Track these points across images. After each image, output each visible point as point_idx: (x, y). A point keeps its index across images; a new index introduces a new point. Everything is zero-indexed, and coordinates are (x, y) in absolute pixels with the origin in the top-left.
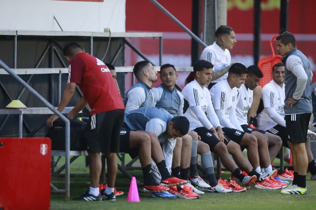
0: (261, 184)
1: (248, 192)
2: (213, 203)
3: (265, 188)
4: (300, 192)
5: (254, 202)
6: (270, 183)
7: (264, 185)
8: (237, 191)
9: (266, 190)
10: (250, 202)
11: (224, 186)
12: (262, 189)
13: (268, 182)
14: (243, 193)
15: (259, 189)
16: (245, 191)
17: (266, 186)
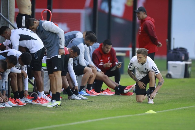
0: (35, 101)
1: (27, 106)
2: (6, 113)
3: (37, 103)
4: (58, 104)
5: (31, 112)
6: (41, 101)
7: (37, 102)
8: (20, 106)
9: (38, 105)
10: (29, 112)
11: (12, 102)
12: (36, 105)
13: (40, 100)
14: (24, 107)
15: (34, 104)
16: (25, 106)
17: (38, 102)
